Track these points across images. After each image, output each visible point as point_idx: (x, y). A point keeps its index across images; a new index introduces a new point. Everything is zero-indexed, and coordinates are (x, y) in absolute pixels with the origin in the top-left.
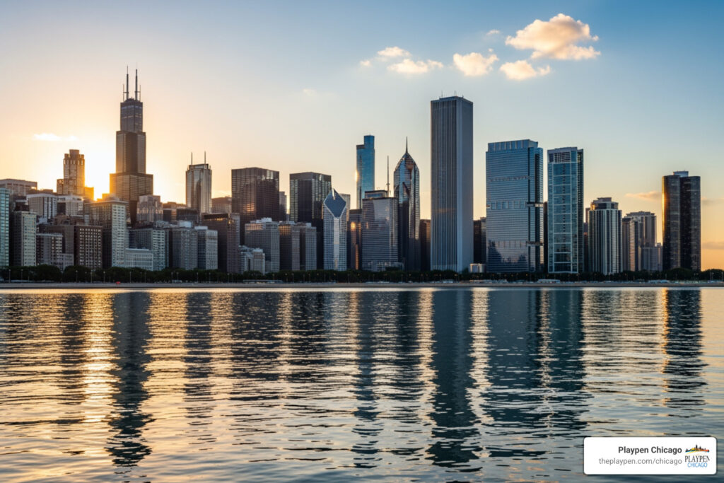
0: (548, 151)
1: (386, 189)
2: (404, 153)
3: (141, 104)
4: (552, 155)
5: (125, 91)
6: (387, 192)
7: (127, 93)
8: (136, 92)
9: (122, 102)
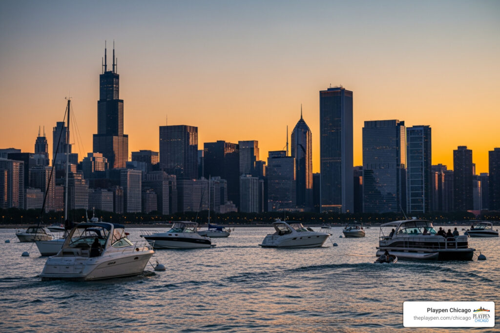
1: (285, 150)
2: (300, 118)
3: (117, 77)
5: (104, 64)
6: (286, 152)
7: (106, 66)
8: (114, 65)
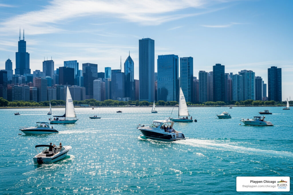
0: (180, 58)
3: (25, 42)
4: (181, 59)
5: (19, 37)
6: (121, 70)
8: (24, 37)
9: (19, 41)
